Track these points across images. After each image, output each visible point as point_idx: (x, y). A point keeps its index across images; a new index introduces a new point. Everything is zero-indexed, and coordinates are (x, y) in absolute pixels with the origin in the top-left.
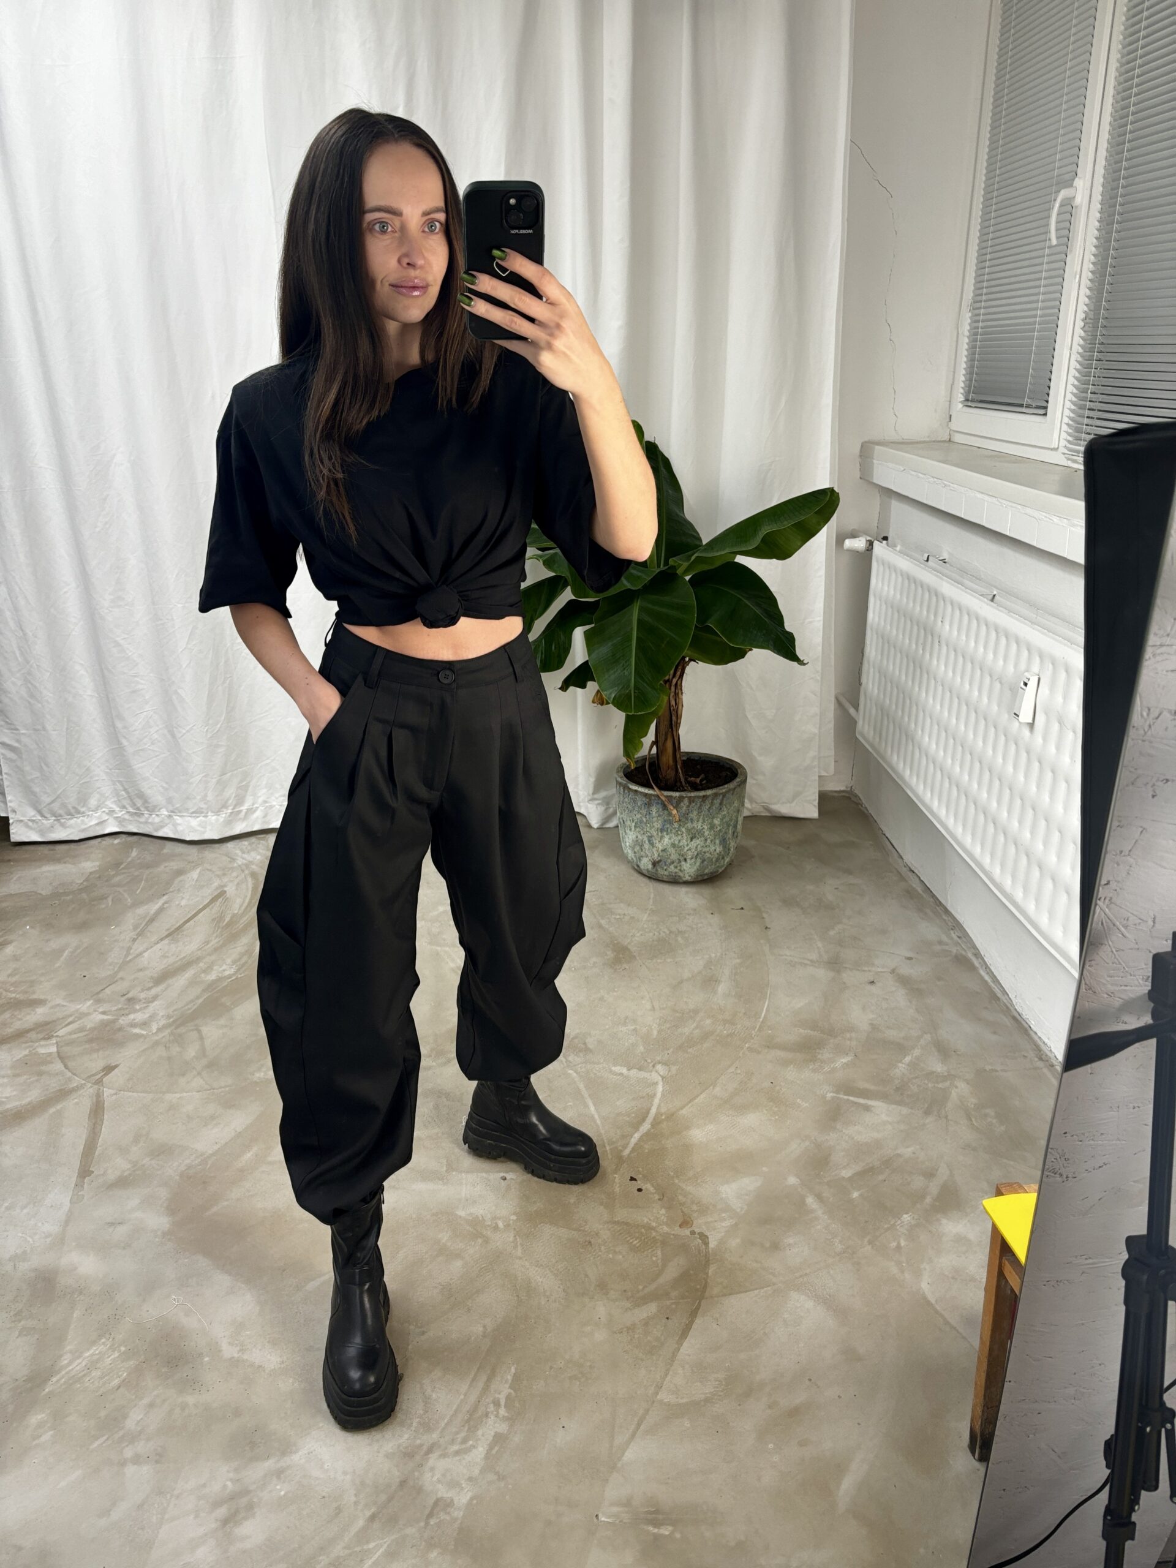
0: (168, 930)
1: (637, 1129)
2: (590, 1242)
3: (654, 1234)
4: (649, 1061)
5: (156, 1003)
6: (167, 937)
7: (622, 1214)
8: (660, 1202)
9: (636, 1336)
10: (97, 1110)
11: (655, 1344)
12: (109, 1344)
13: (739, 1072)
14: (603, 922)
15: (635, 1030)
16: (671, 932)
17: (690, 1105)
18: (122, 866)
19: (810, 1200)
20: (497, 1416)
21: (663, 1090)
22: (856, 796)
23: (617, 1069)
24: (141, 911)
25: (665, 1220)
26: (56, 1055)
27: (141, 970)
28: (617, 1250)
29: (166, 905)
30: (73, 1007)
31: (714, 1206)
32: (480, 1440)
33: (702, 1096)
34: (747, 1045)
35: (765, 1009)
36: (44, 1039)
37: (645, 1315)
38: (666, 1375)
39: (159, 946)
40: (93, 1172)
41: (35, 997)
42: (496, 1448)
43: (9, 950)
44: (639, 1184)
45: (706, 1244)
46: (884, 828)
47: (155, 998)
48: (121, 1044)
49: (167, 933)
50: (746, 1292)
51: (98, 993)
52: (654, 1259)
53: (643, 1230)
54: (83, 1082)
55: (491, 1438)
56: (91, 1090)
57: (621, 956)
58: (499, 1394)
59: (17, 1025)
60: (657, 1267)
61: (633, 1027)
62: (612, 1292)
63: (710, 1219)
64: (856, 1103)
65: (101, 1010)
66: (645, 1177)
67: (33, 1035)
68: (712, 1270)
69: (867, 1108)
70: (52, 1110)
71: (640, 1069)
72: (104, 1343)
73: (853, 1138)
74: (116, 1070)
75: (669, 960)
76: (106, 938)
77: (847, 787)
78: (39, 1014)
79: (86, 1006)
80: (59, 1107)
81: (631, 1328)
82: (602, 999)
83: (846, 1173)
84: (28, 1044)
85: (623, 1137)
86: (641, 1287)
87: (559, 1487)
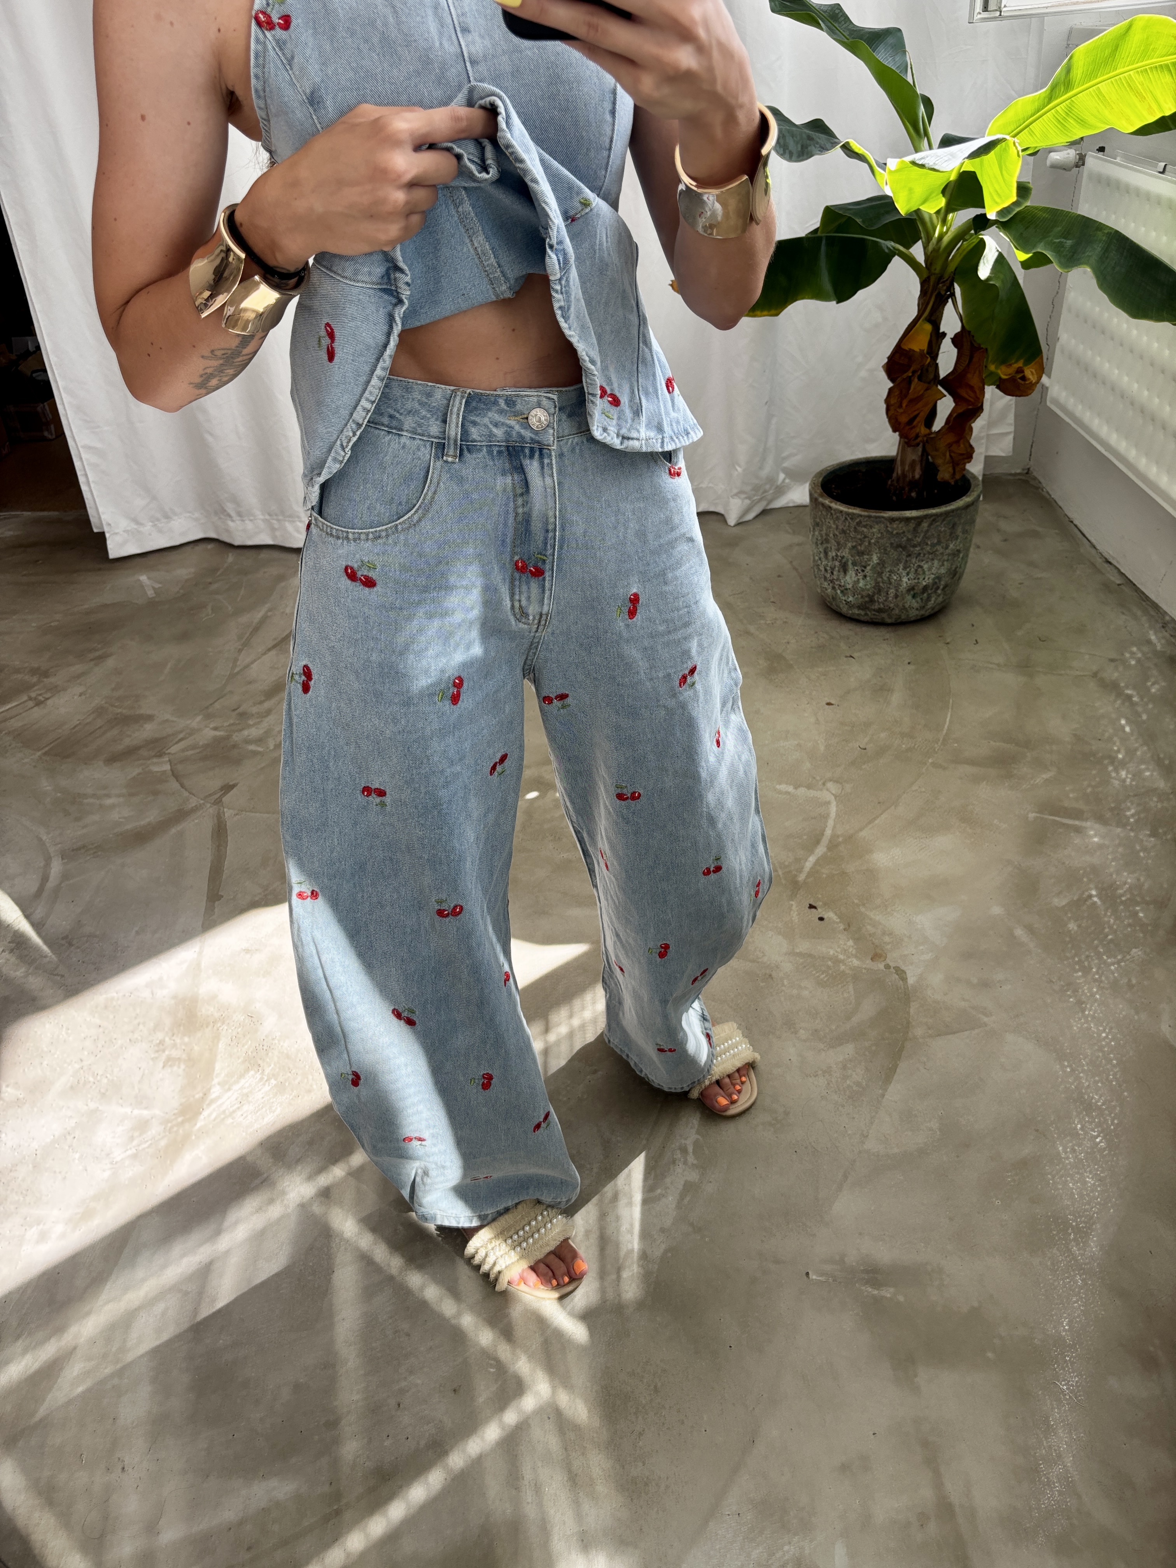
0: (275, 639)
1: (811, 852)
2: (770, 975)
3: (842, 967)
4: (818, 778)
5: (270, 717)
6: (274, 647)
7: (804, 946)
8: (846, 933)
9: (833, 1080)
10: (220, 832)
11: (855, 1088)
12: (258, 1076)
13: (923, 790)
14: (752, 629)
15: (799, 745)
16: (832, 638)
17: (870, 826)
18: (219, 573)
19: (1019, 932)
20: (685, 1163)
21: (837, 811)
22: (1035, 479)
23: (783, 787)
24: (244, 619)
25: (854, 952)
26: (170, 773)
27: (250, 683)
28: (803, 985)
29: (269, 614)
30: (182, 723)
31: (910, 937)
32: (667, 1188)
33: (883, 816)
34: (930, 761)
35: (948, 720)
36: (156, 756)
37: (841, 1059)
38: (872, 1123)
39: (267, 658)
40: (222, 896)
41: (142, 712)
42: (688, 1199)
43: (110, 663)
44: (820, 912)
45: (904, 979)
46: (1069, 515)
47: (269, 712)
48: (237, 762)
49: (275, 642)
50: (954, 1033)
51: (207, 708)
52: (846, 995)
53: (830, 963)
54: (202, 802)
55: (681, 1187)
56: (211, 810)
57: (775, 665)
58: (686, 1139)
59: (127, 742)
60: (850, 1004)
61: (796, 742)
62: (802, 1031)
63: (906, 953)
64: (1064, 824)
65: (211, 726)
66: (825, 904)
67: (144, 752)
68: (914, 1008)
69: (1078, 830)
70: (173, 831)
71: (809, 787)
72: (253, 1076)
73: (1064, 863)
74: (235, 789)
75: (832, 668)
76: (210, 649)
77: (1023, 470)
78: (148, 730)
79: (196, 722)
80: (179, 828)
81: (828, 1071)
82: (757, 712)
83: (1059, 902)
84: (141, 762)
85: (797, 860)
86: (834, 1028)
87: (762, 1241)
